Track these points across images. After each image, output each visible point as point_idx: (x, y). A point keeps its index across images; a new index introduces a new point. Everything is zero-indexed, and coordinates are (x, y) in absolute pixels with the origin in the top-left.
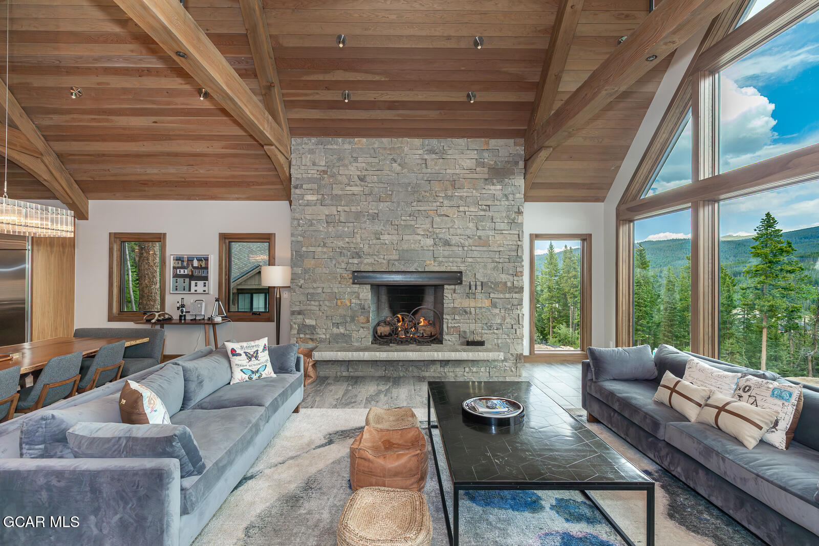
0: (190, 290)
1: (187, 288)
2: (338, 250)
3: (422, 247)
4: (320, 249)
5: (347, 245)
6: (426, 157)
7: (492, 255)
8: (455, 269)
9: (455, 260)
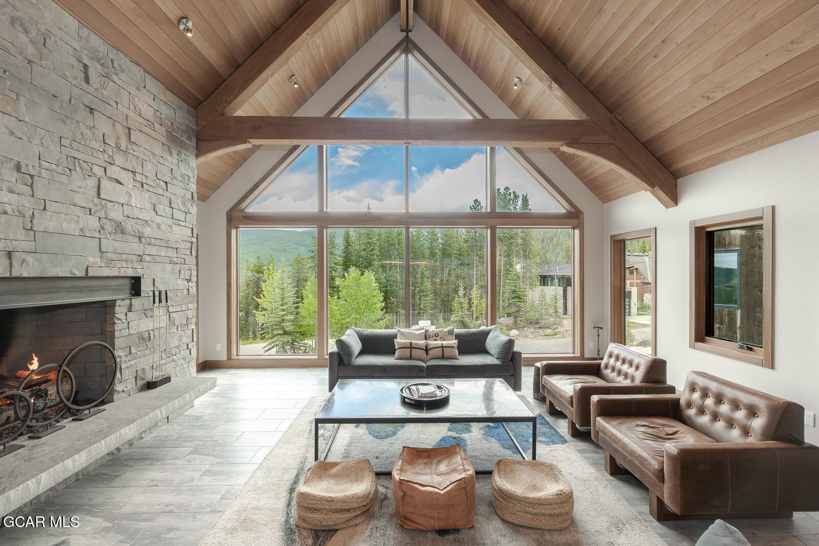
3: (81, 230)
6: (86, 60)
7: (170, 253)
8: (130, 273)
9: (130, 257)
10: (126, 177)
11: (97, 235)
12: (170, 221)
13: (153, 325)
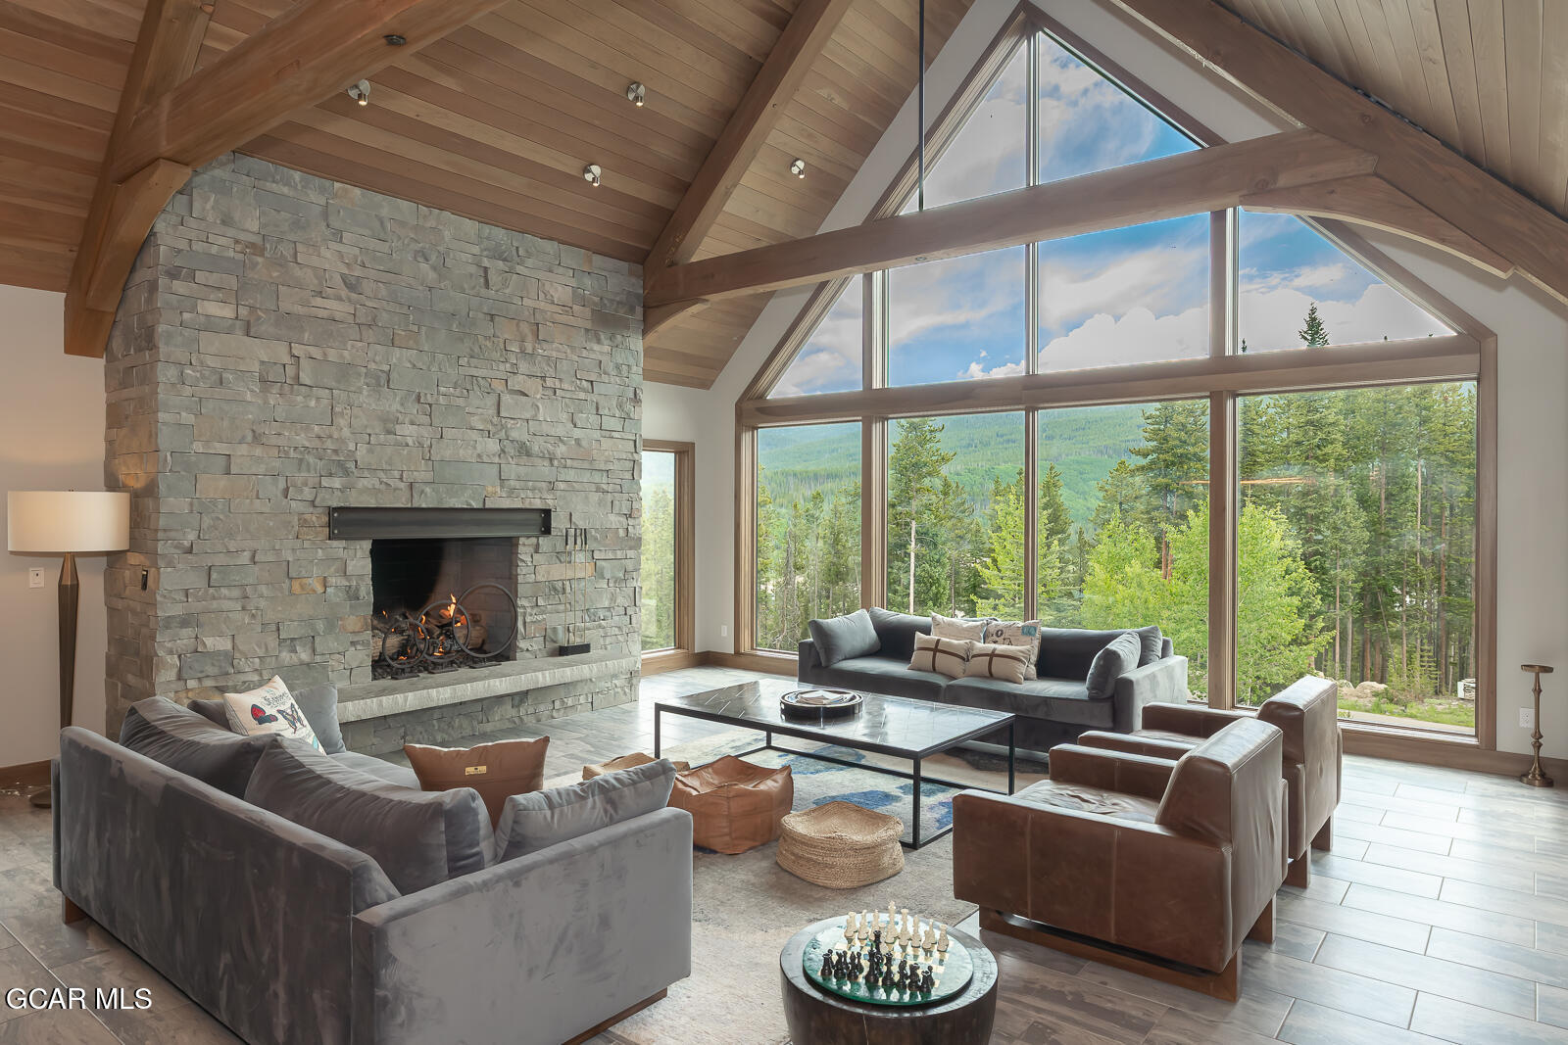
2: (292, 454)
3: (479, 456)
4: (243, 449)
5: (316, 443)
6: (486, 263)
7: (597, 477)
8: (538, 504)
9: (538, 484)
10: (533, 387)
11: (496, 460)
12: (597, 434)
13: (570, 574)
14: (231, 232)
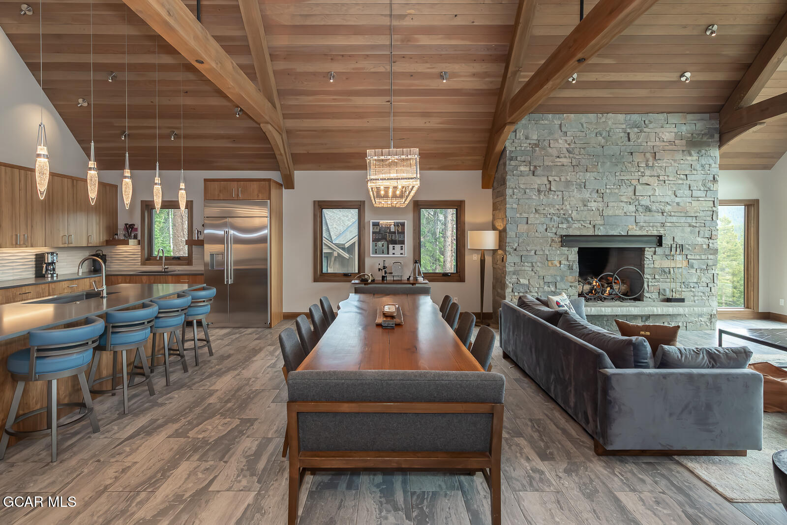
0: (388, 254)
1: (385, 251)
2: (548, 216)
3: (625, 213)
4: (532, 215)
5: (557, 212)
6: (629, 131)
7: (689, 220)
8: (655, 233)
9: (656, 224)
10: (653, 181)
11: (634, 214)
12: (690, 200)
13: (673, 265)
14: (528, 141)
